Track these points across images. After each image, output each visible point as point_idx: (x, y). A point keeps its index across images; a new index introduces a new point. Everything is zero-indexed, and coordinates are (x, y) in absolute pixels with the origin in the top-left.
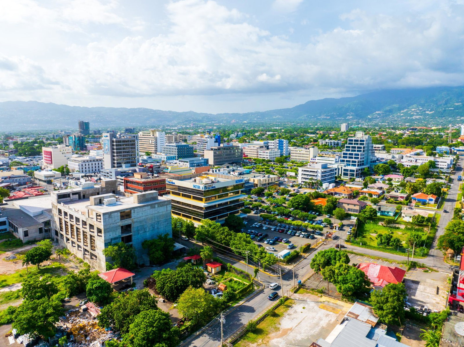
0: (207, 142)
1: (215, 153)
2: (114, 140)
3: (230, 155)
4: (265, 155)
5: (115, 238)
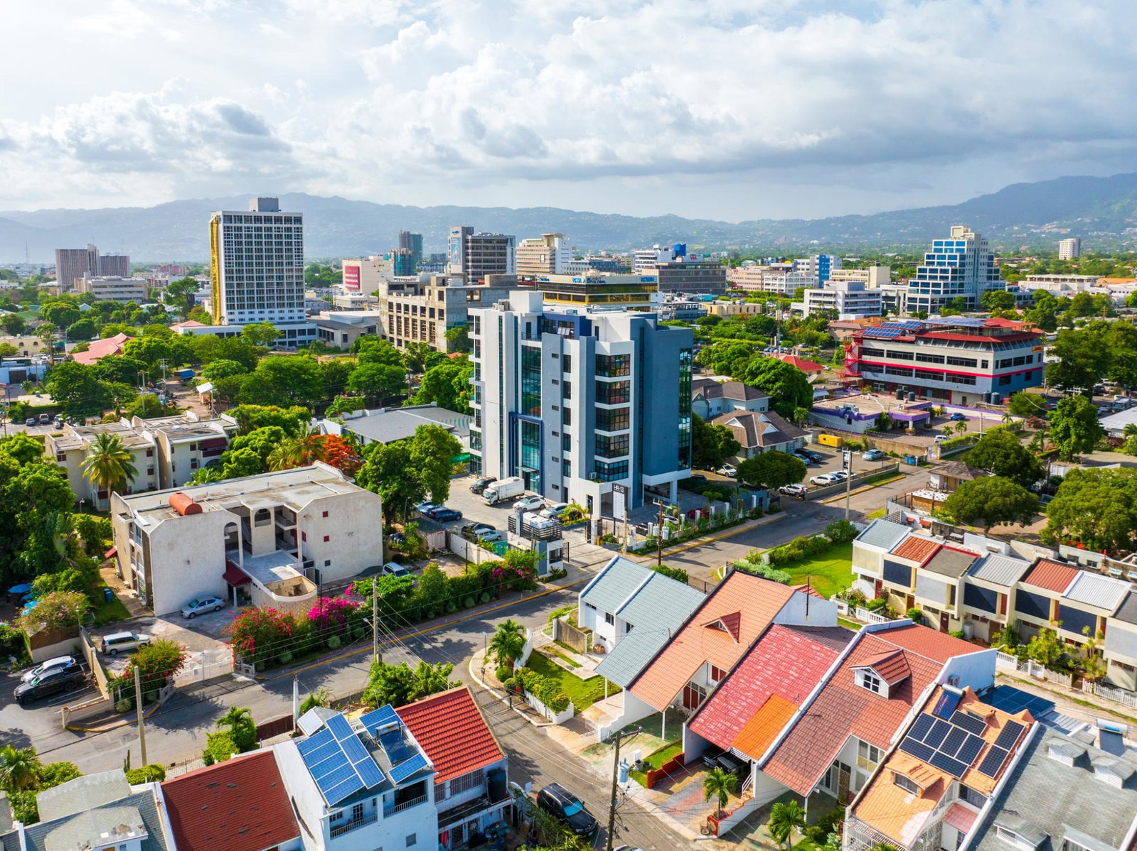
0: (655, 258)
2: (470, 237)
3: (696, 279)
4: (778, 284)
5: (460, 323)
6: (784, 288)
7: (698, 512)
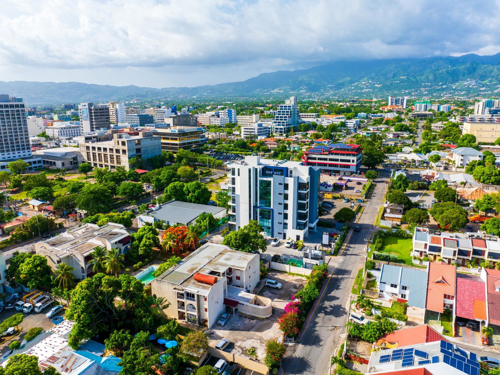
0: (164, 112)
1: (174, 120)
2: (92, 108)
4: (217, 122)
5: (133, 155)
6: (219, 123)
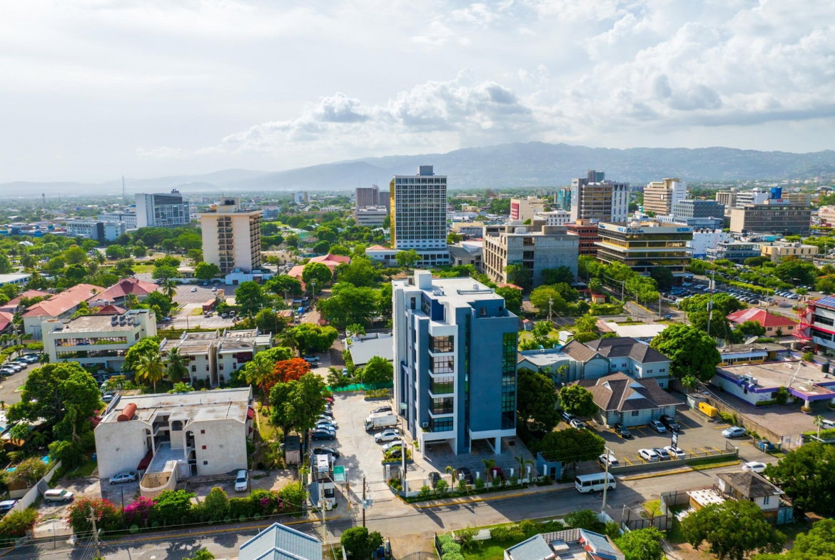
2: (583, 187)
5: (517, 261)
7: (495, 472)
